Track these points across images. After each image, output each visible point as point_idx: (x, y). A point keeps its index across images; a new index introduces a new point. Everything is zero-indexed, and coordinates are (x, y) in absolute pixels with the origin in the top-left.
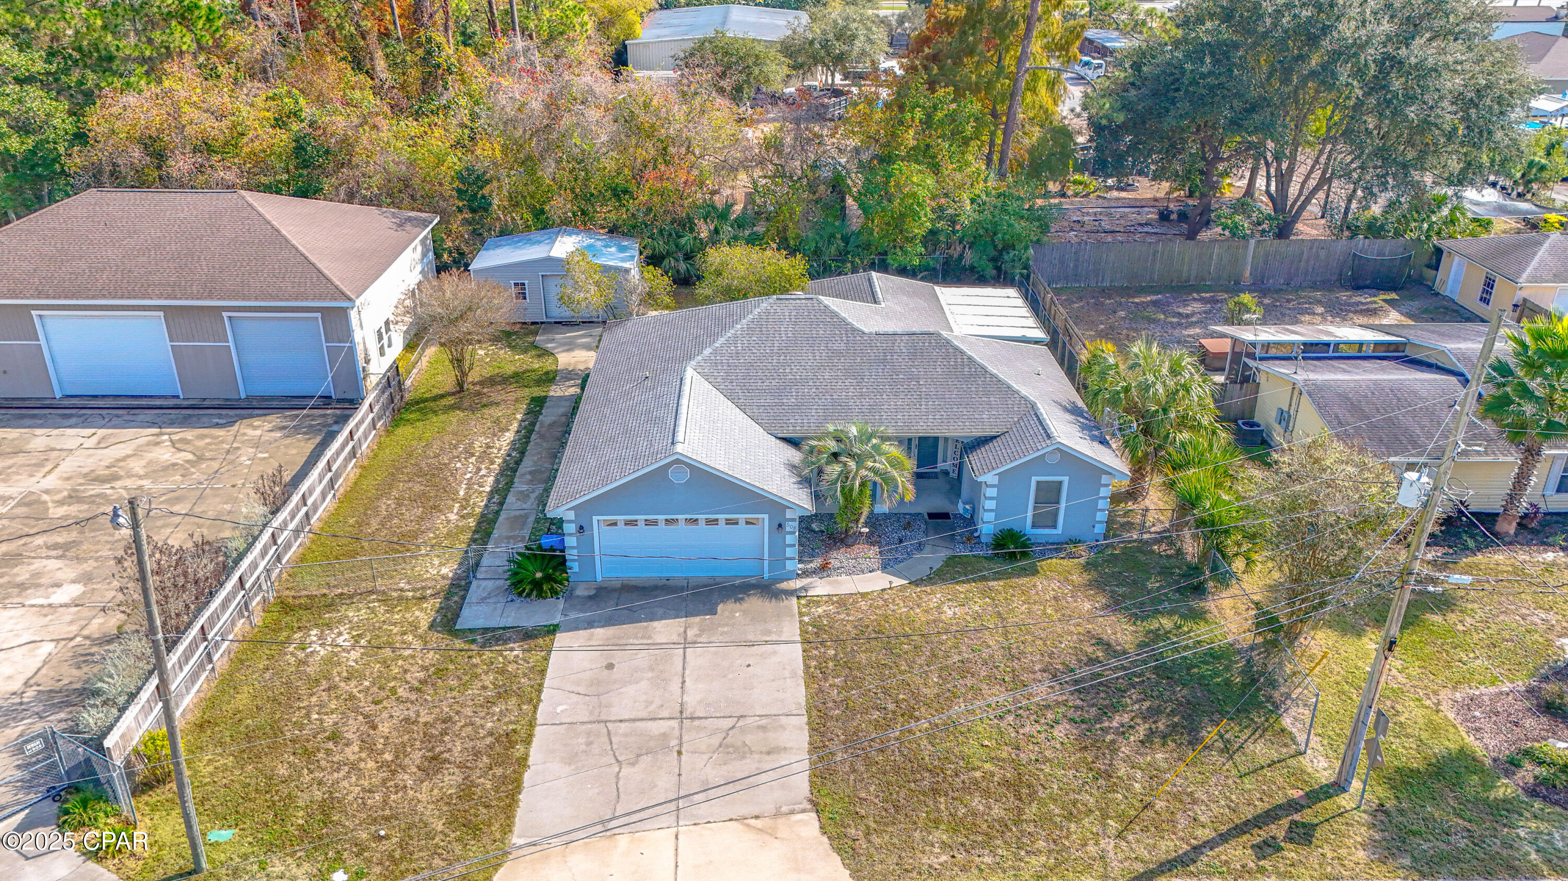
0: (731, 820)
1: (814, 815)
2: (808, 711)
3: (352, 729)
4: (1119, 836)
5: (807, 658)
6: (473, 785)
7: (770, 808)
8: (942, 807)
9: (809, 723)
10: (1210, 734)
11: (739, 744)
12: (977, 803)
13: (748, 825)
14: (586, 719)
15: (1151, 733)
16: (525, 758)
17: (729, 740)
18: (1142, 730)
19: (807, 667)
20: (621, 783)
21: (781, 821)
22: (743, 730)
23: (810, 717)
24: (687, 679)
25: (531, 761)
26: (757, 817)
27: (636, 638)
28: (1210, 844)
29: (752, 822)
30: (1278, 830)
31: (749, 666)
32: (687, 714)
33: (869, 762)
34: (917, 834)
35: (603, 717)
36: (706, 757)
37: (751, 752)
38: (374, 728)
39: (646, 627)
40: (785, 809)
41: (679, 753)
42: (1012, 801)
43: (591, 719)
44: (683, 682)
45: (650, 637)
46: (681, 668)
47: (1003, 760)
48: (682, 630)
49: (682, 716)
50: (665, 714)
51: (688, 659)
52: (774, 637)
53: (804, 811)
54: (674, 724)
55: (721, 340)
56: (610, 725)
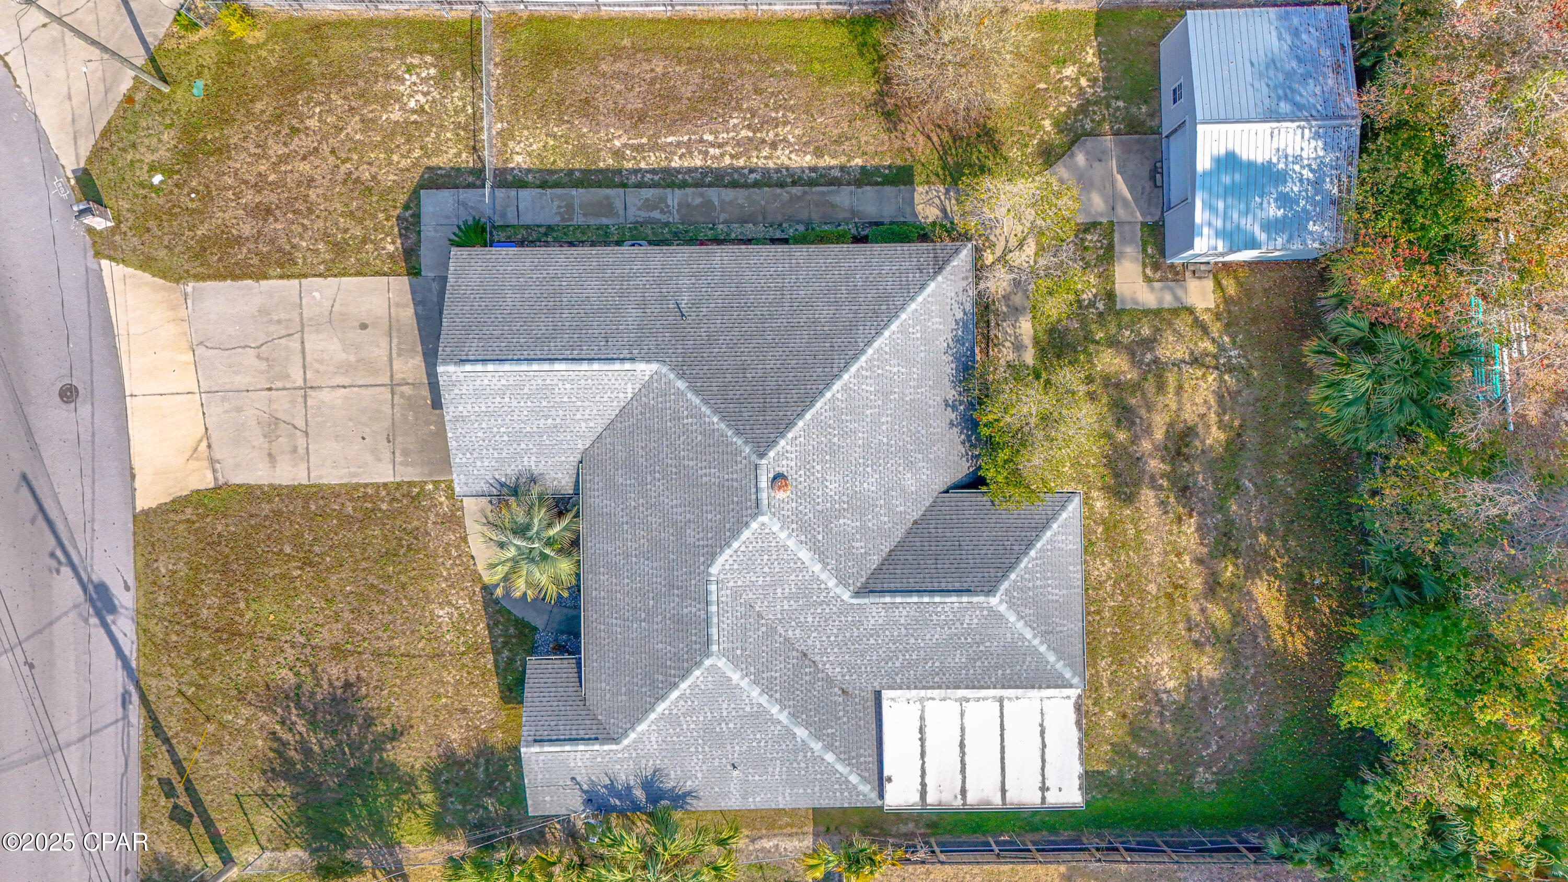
0: (206, 429)
1: (212, 485)
2: (312, 486)
3: (301, 143)
4: (181, 693)
5: (377, 486)
6: (240, 245)
7: (218, 455)
8: (210, 575)
9: (300, 485)
10: (282, 787)
11: (278, 433)
12: (213, 601)
13: (201, 441)
14: (305, 315)
15: (285, 744)
16: (266, 277)
17: (282, 425)
18: (287, 736)
19: (366, 485)
20: (240, 350)
21: (206, 463)
22: (291, 435)
23: (306, 486)
24: (348, 390)
25: (264, 283)
26: (209, 446)
27: (399, 343)
28: (172, 751)
29: (204, 444)
30: (183, 800)
31: (363, 438)
32: (310, 392)
33: (257, 528)
34: (184, 554)
35: (306, 329)
36: (265, 409)
37: (270, 442)
38: (304, 158)
39: (413, 350)
40: (218, 466)
41: (270, 389)
42: (213, 625)
43: (305, 321)
44: (344, 387)
45: (399, 355)
46: (360, 383)
47: (255, 626)
48: (410, 381)
49: (307, 388)
50: (309, 376)
51: (370, 389)
52: (399, 459)
53: (216, 479)
54: (300, 383)
55: (696, 401)
56: (298, 335)
